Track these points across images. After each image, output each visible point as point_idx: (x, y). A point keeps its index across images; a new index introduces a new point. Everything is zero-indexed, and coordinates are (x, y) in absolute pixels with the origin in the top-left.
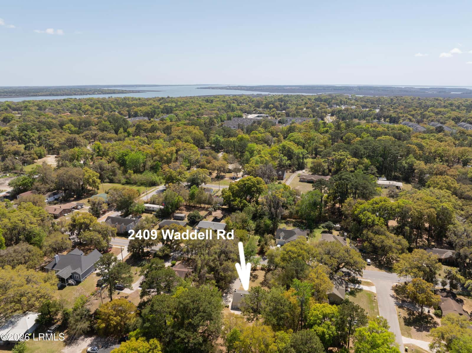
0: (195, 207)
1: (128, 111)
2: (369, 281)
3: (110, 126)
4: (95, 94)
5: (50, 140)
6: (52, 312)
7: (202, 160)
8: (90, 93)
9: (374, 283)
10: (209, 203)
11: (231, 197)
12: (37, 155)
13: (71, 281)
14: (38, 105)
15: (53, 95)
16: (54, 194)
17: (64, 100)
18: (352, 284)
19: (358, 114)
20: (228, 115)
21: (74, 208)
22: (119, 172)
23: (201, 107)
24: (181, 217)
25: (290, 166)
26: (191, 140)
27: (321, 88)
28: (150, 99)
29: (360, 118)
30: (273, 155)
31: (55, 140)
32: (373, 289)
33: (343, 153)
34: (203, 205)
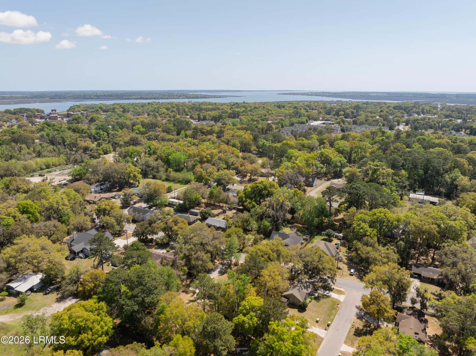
0: (214, 205)
1: (199, 115)
2: (343, 290)
3: (173, 128)
4: (180, 98)
5: (117, 139)
6: (52, 274)
7: (237, 163)
8: (175, 97)
9: (346, 293)
10: (226, 203)
11: (244, 198)
12: (103, 151)
13: (81, 255)
14: (123, 108)
15: (143, 99)
16: (101, 185)
17: (149, 103)
18: (322, 290)
19: (435, 124)
20: (290, 121)
21: (112, 197)
22: (162, 170)
23: (268, 112)
24: (196, 213)
25: (326, 174)
26: (238, 143)
27: (411, 96)
28: (224, 104)
29: (436, 128)
30: (309, 162)
31: (121, 139)
32: (341, 298)
33: (378, 164)
34: (221, 204)
